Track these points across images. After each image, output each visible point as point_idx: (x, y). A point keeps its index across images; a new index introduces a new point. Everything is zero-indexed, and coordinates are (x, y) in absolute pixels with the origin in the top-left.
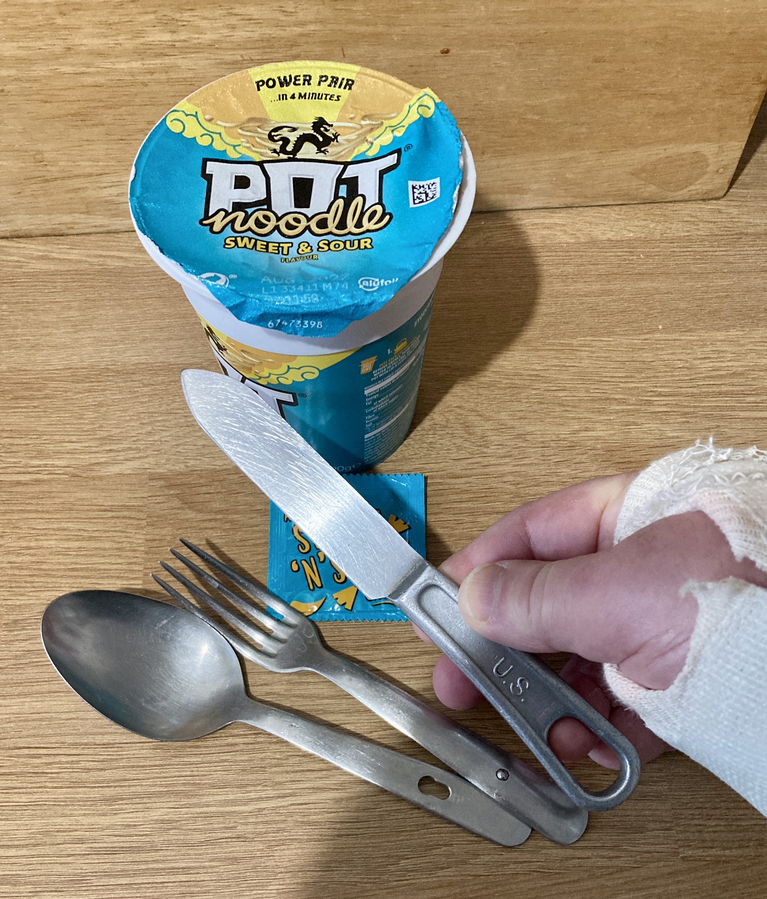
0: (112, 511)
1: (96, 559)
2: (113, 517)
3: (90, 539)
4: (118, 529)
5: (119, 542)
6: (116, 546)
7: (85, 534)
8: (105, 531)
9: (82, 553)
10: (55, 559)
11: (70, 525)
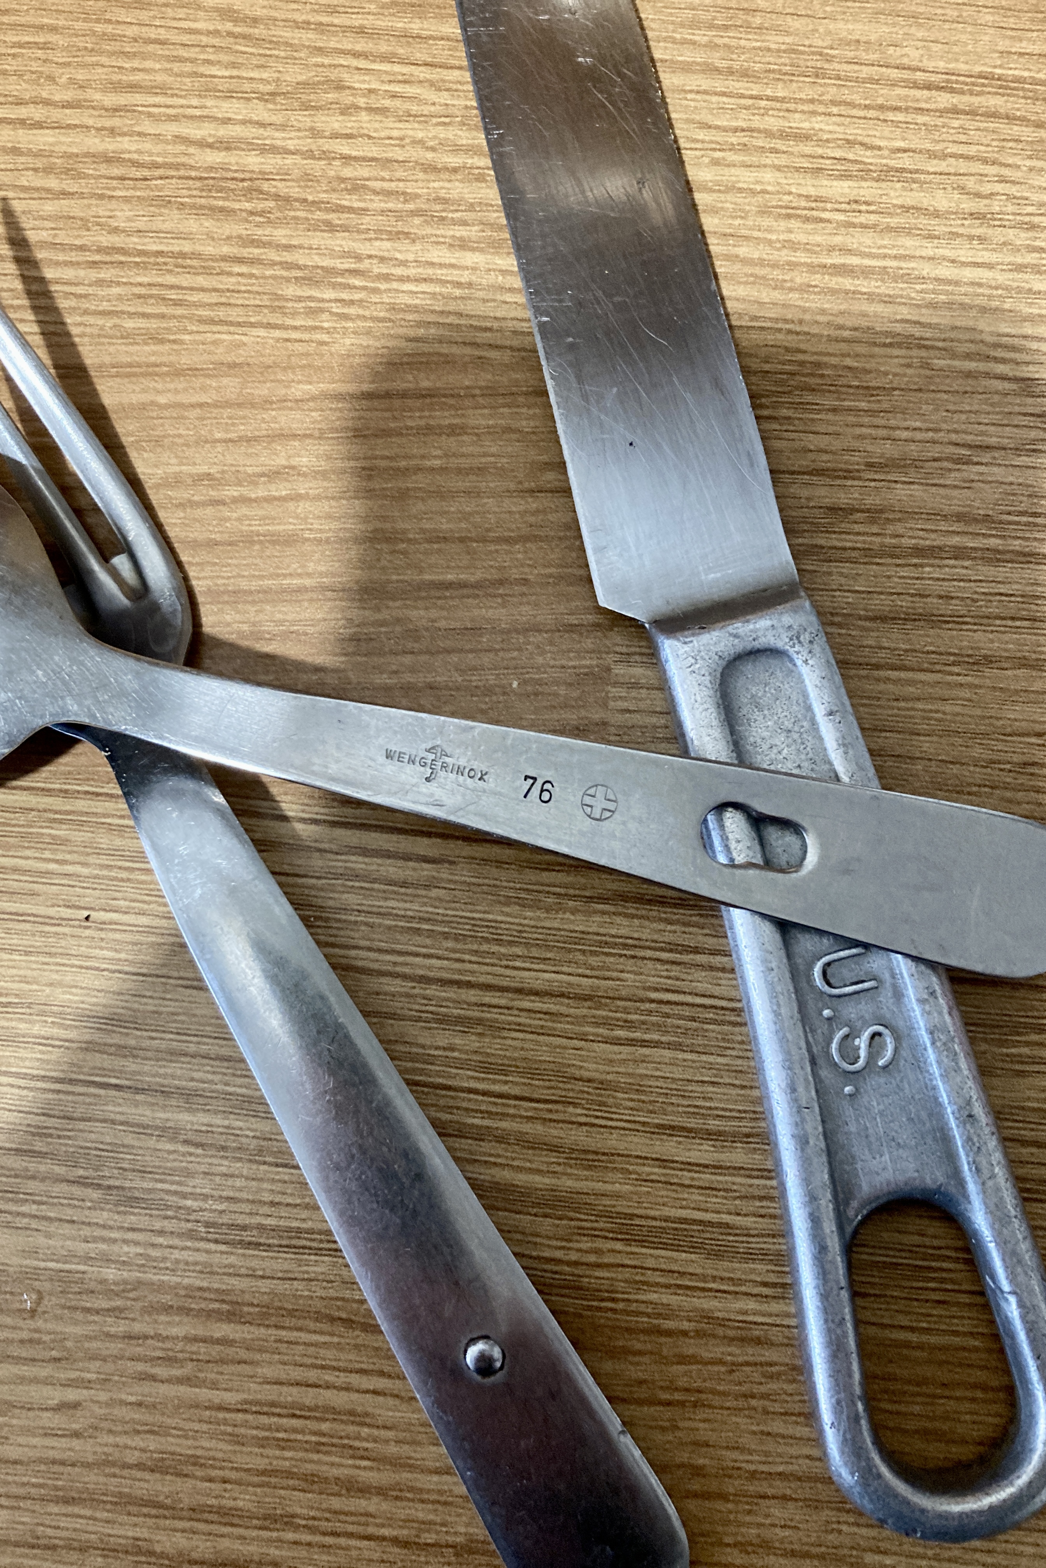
0: (953, 91)
1: (909, 243)
2: (955, 111)
3: (887, 174)
4: (972, 150)
5: (978, 195)
6: (968, 205)
7: (868, 156)
8: (932, 155)
9: (862, 219)
10: (780, 230)
11: (817, 123)
